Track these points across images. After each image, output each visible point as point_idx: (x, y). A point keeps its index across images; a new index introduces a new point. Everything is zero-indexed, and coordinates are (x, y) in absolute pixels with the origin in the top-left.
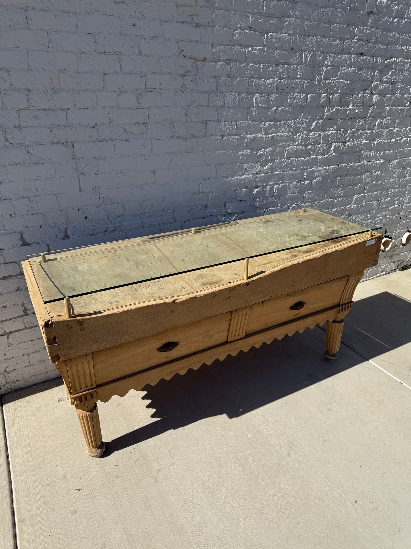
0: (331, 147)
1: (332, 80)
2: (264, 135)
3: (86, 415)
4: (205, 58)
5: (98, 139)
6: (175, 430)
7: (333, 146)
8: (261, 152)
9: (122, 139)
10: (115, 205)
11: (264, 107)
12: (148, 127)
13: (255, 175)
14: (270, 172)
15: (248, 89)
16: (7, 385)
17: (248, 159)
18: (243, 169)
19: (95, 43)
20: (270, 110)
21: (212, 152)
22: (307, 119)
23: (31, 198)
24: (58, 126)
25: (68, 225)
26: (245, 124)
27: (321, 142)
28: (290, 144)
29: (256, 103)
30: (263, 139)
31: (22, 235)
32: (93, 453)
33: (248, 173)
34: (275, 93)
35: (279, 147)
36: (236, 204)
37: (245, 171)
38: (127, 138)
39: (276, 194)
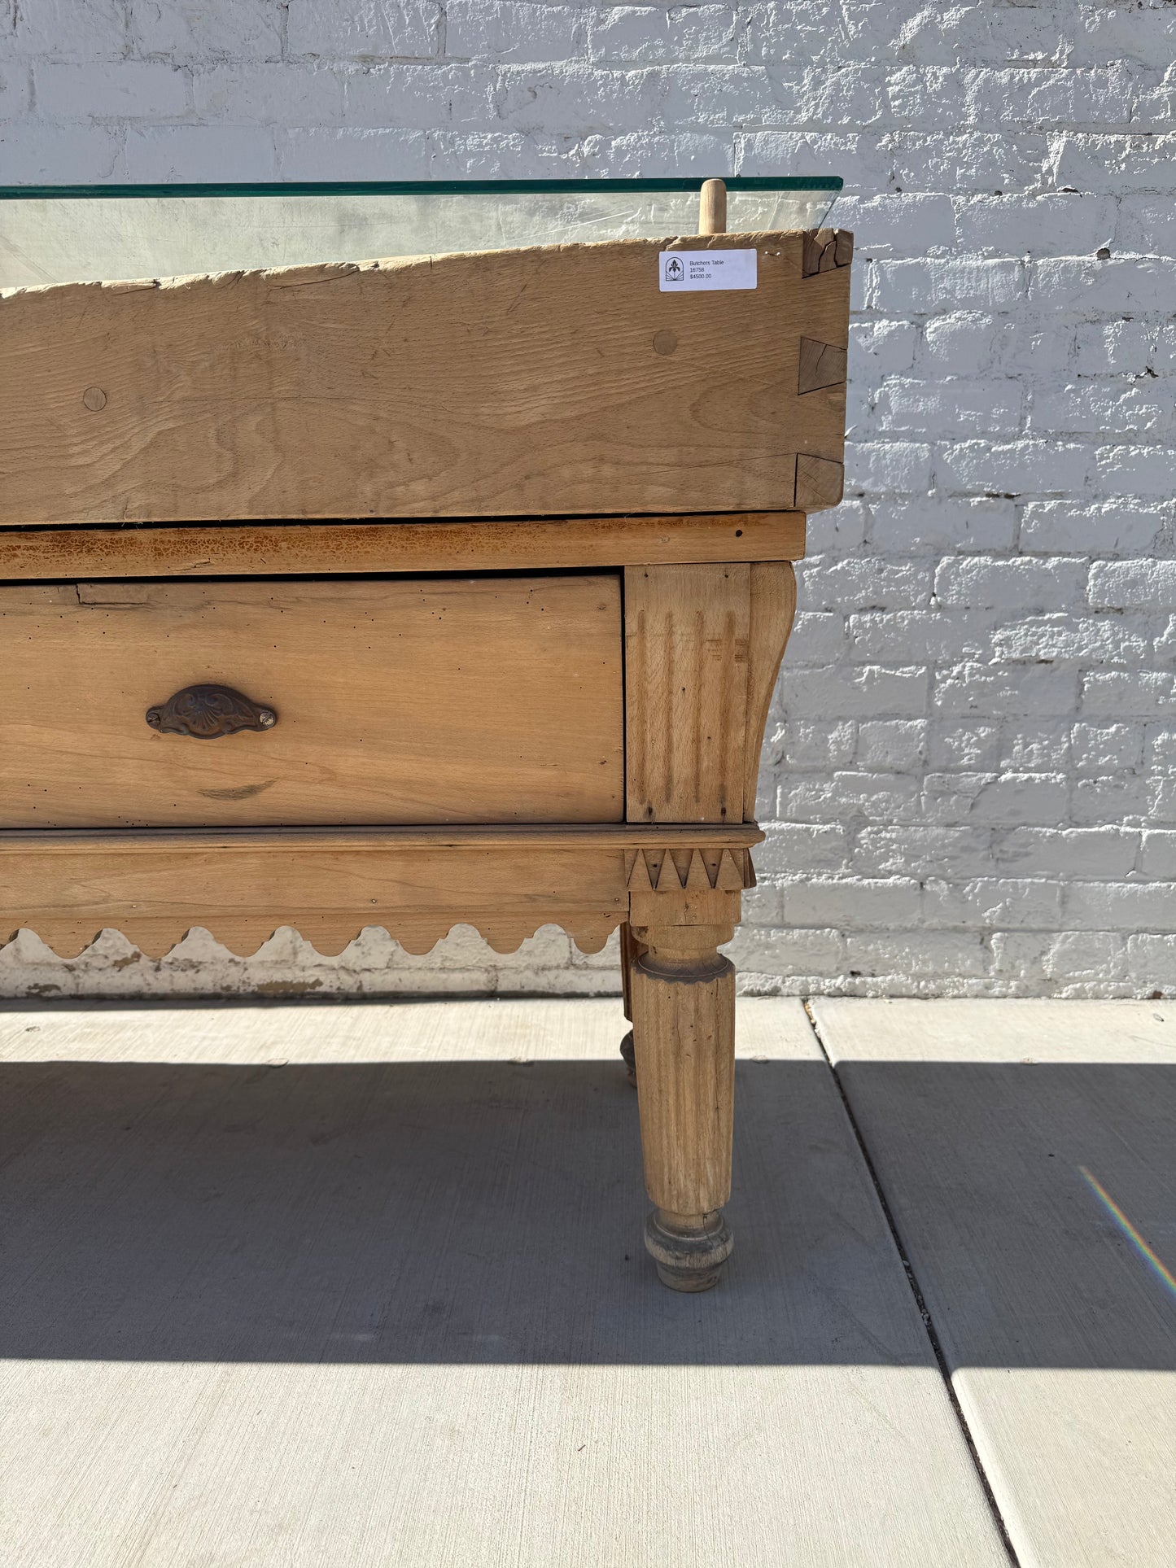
0: (1045, 153)
2: (597, 65)
7: (1057, 145)
8: (586, 150)
12: (19, 12)
21: (313, 130)
26: (487, 10)
27: (971, 120)
28: (759, 120)
30: (592, 86)
35: (693, 131)
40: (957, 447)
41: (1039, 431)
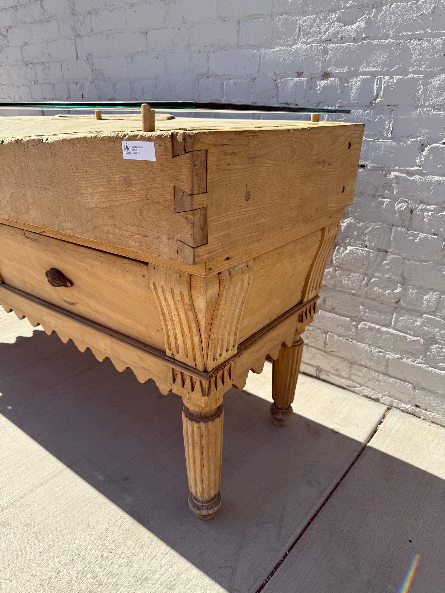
10: (106, 83)
13: (323, 44)
14: (364, 39)
33: (305, 40)
39: (379, 100)
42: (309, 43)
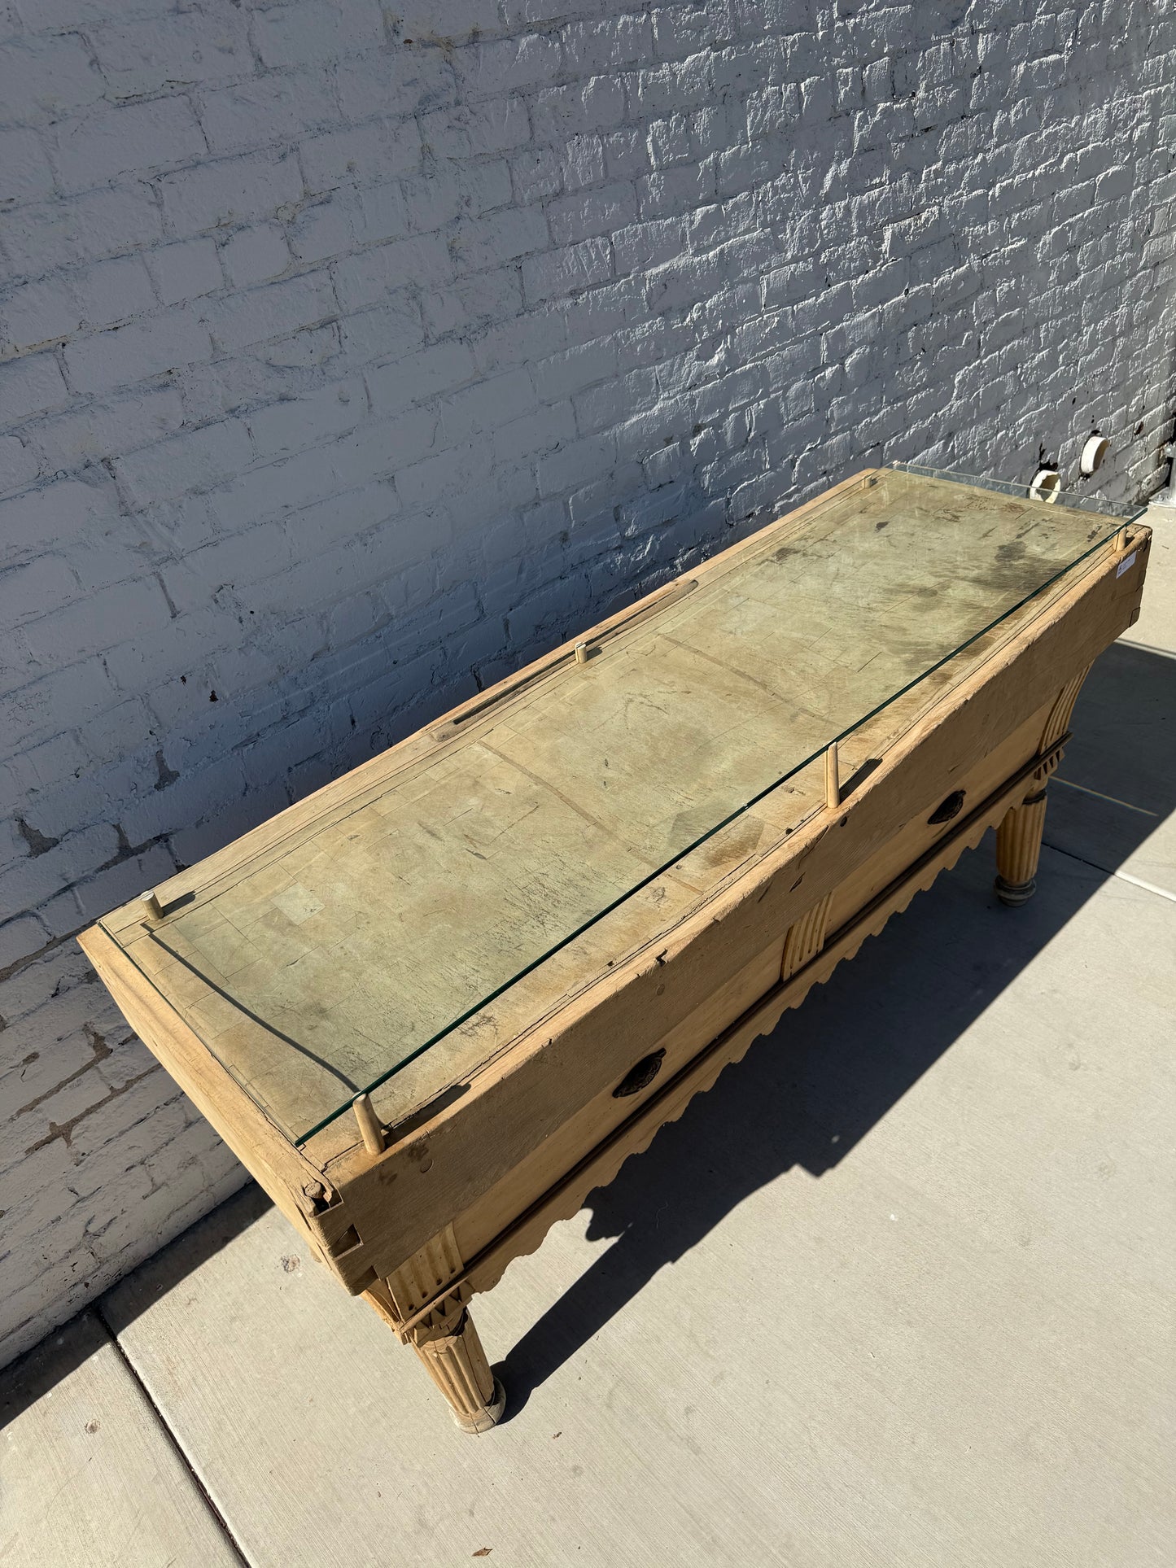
0: (882, 241)
1: (863, 13)
2: (694, 255)
3: (448, 1348)
4: (476, 34)
5: (189, 425)
6: (678, 1262)
7: (888, 235)
8: (695, 315)
9: (269, 397)
10: (293, 627)
11: (681, 163)
12: (342, 332)
13: (689, 393)
14: (728, 372)
15: (626, 109)
16: (105, 1268)
17: (659, 349)
18: (650, 385)
19: (95, 66)
20: (701, 165)
21: (552, 359)
22: (807, 168)
23: (20, 692)
24: (43, 415)
25: (163, 740)
26: (635, 235)
27: (855, 231)
28: (770, 265)
29: (656, 153)
30: (694, 270)
31: (22, 821)
32: (478, 1424)
33: (666, 395)
34: (707, 104)
35: (742, 283)
36: (647, 503)
37: (658, 390)
38: (283, 390)
39: (752, 434)
40: (859, 427)
41: (889, 403)
42: (672, 398)
